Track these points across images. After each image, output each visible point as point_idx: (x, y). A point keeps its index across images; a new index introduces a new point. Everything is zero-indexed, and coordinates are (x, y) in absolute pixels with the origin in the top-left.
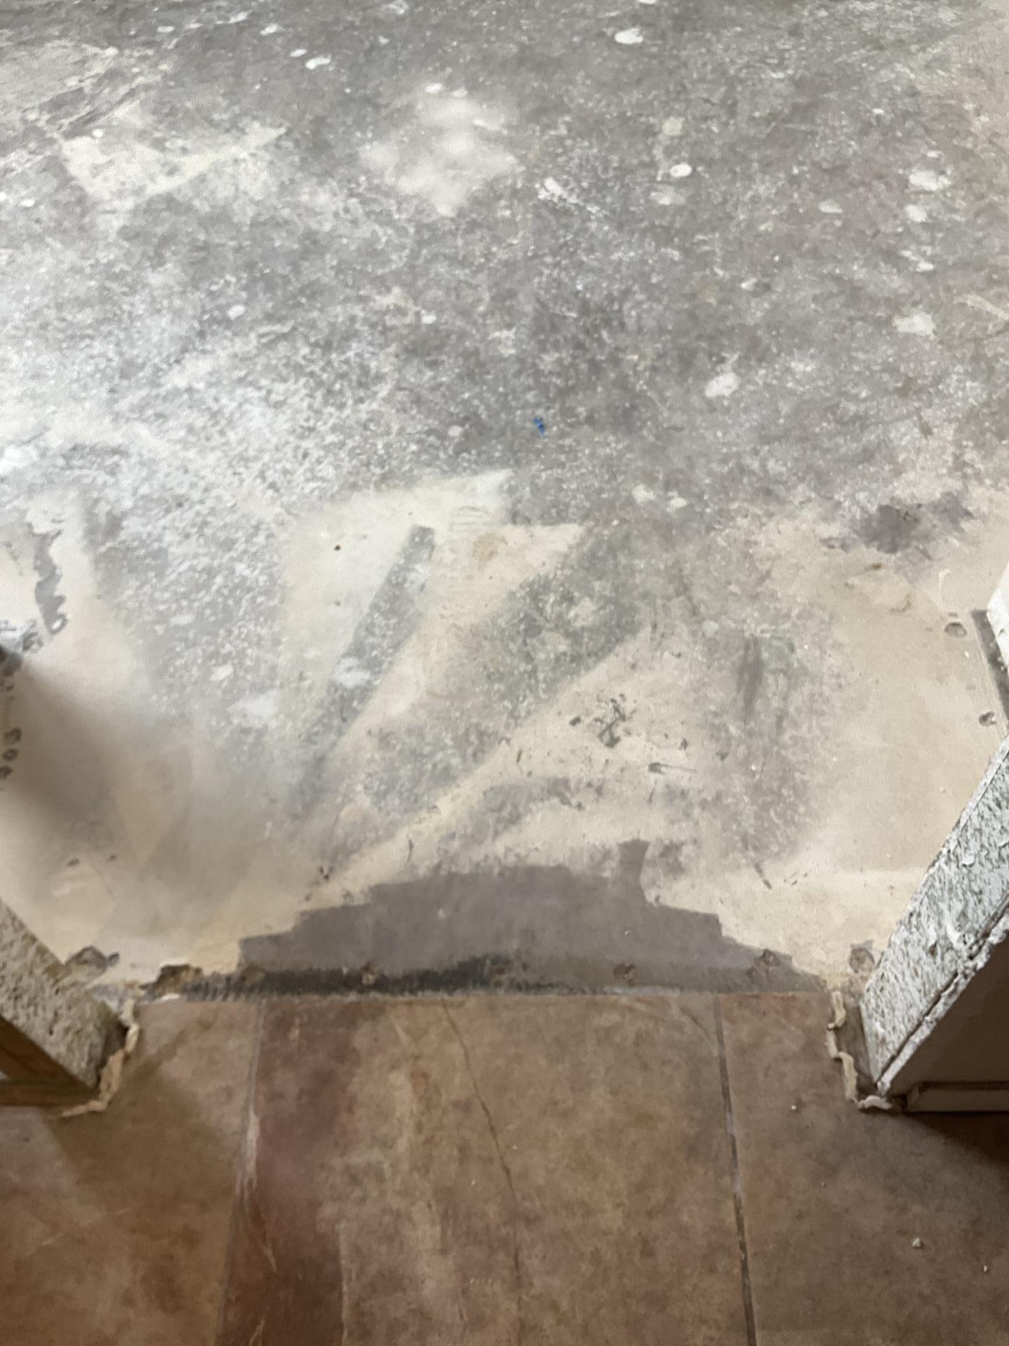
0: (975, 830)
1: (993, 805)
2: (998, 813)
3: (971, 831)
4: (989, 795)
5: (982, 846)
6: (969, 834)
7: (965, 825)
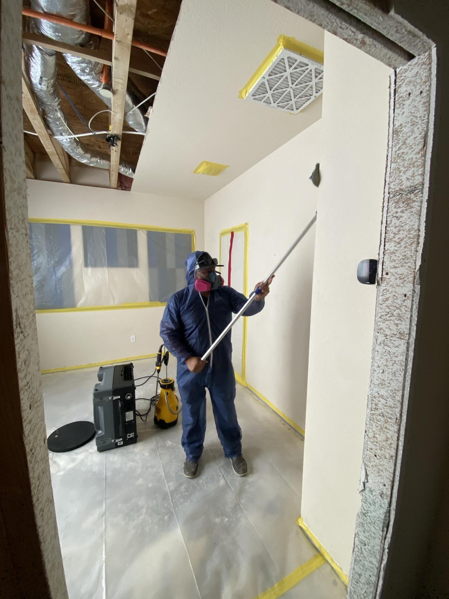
0: (354, 592)
1: (356, 583)
2: (358, 585)
3: (352, 593)
4: (353, 581)
5: (358, 596)
6: (352, 594)
7: (350, 592)
